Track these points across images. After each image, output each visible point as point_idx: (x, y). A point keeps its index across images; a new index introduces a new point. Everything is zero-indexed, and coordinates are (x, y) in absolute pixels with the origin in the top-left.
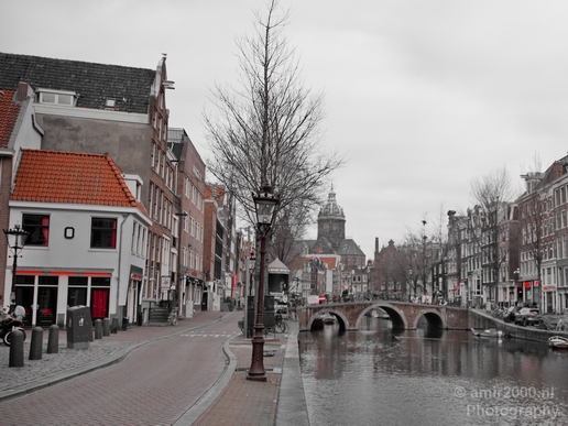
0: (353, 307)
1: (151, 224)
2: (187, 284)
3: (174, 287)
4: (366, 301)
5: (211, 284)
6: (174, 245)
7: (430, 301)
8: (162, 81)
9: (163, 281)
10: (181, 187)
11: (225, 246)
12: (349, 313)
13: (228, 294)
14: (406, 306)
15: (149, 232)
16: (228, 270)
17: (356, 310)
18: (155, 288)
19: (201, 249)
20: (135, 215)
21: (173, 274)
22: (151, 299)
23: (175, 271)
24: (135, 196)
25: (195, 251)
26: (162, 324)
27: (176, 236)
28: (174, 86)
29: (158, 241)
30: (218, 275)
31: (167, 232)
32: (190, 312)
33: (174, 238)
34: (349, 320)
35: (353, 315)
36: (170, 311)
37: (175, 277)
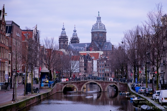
0: (80, 83)
1: (1, 60)
3: (10, 78)
4: (86, 81)
6: (9, 63)
7: (112, 80)
8: (3, 13)
9: (6, 77)
12: (78, 85)
14: (102, 82)
17: (81, 84)
18: (3, 79)
21: (9, 73)
22: (2, 82)
23: (10, 72)
26: (5, 90)
27: (10, 60)
28: (7, 14)
29: (4, 64)
31: (7, 60)
34: (78, 88)
35: (80, 86)
36: (8, 86)
37: (11, 74)
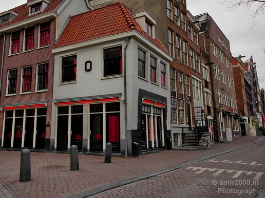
1: (171, 60)
2: (224, 116)
5: (246, 118)
6: (207, 86)
10: (208, 47)
11: (253, 96)
13: (261, 125)
15: (171, 67)
16: (258, 111)
19: (234, 94)
20: (134, 37)
21: (209, 107)
23: (211, 105)
24: (147, 32)
25: (229, 94)
26: (191, 148)
27: (208, 80)
30: (252, 113)
32: (229, 137)
33: (206, 82)
